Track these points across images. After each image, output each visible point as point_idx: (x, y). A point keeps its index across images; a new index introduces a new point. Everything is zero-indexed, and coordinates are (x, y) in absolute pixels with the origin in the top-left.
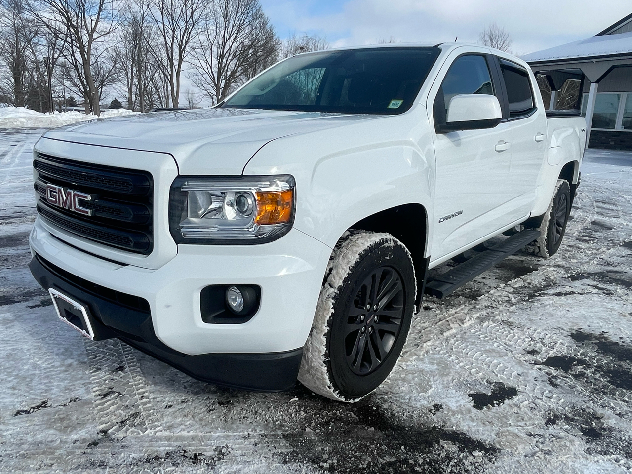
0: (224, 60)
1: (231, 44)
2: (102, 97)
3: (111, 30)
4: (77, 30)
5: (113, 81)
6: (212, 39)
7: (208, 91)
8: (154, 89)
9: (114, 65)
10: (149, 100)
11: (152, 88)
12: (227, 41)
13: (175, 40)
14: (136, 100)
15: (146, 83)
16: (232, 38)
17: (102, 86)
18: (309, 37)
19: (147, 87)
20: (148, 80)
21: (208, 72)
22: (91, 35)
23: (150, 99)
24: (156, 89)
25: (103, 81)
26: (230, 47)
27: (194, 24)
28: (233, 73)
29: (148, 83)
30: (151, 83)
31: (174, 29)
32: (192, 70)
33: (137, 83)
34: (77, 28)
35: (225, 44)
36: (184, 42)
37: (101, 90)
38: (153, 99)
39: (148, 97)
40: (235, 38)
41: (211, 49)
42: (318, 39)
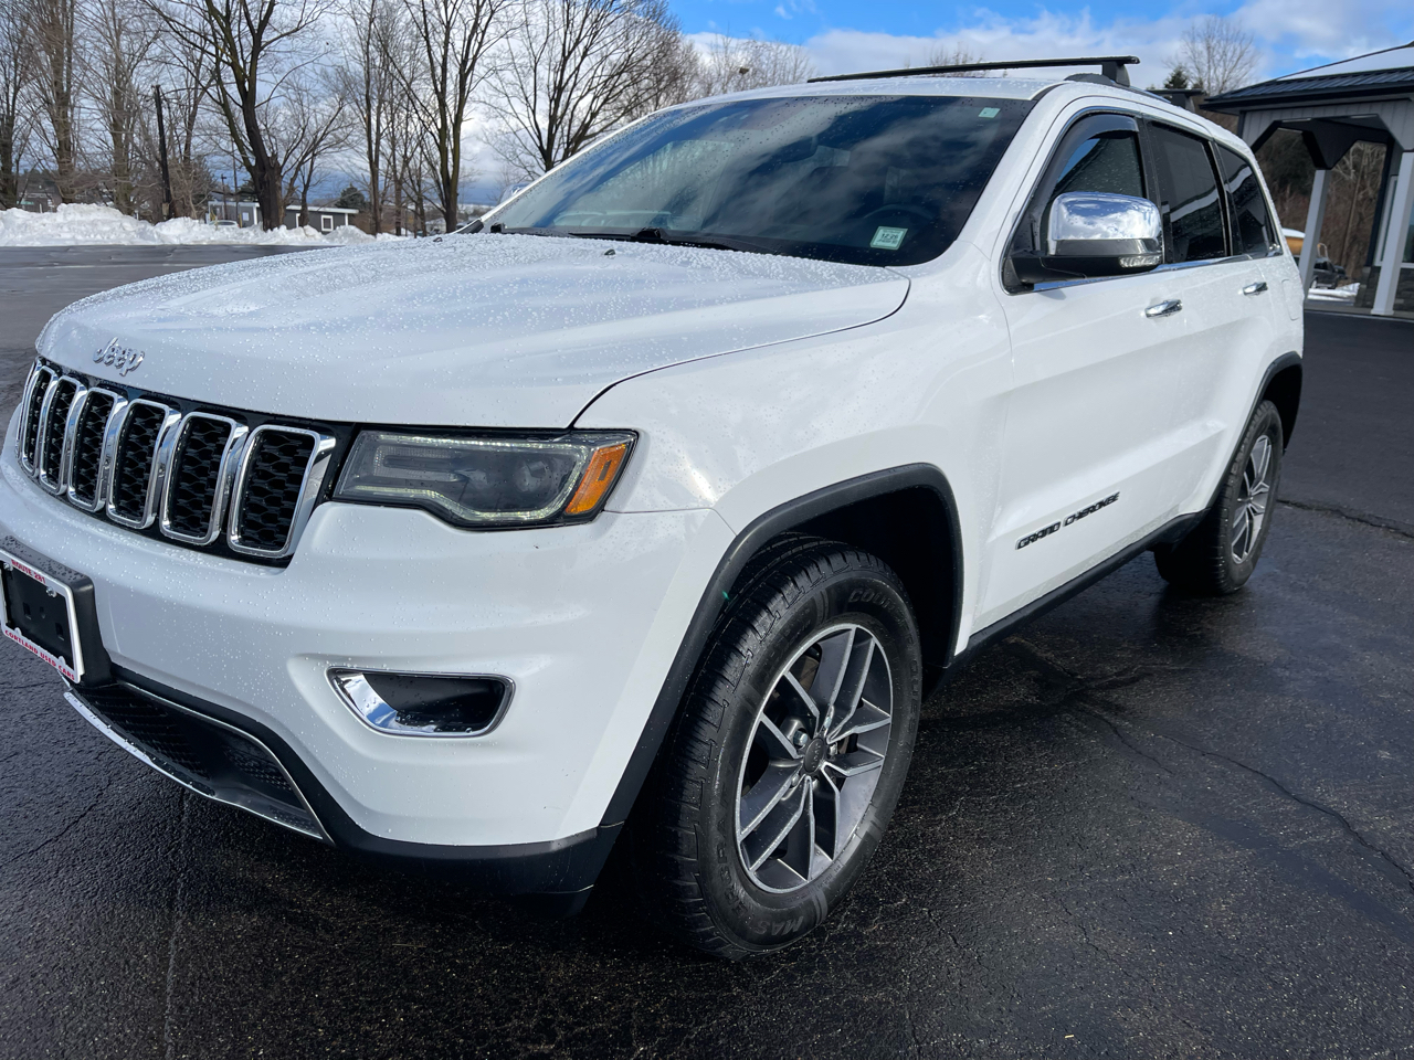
0: (564, 98)
1: (579, 60)
2: (313, 181)
3: (303, 23)
4: (229, 24)
5: (338, 143)
6: (536, 48)
7: (529, 169)
8: (425, 163)
9: (340, 109)
10: (414, 189)
11: (421, 162)
12: (570, 53)
13: (450, 52)
14: (386, 188)
15: (409, 150)
16: (581, 47)
17: (314, 155)
18: (760, 44)
20: (414, 144)
21: (528, 124)
22: (257, 36)
23: (417, 188)
24: (430, 163)
25: (316, 144)
26: (578, 69)
27: (493, 12)
28: (585, 126)
29: (413, 153)
30: (419, 149)
31: (448, 23)
33: (389, 151)
34: (227, 18)
35: (565, 59)
36: (471, 56)
38: (423, 187)
39: (412, 181)
40: (586, 49)
41: (535, 71)
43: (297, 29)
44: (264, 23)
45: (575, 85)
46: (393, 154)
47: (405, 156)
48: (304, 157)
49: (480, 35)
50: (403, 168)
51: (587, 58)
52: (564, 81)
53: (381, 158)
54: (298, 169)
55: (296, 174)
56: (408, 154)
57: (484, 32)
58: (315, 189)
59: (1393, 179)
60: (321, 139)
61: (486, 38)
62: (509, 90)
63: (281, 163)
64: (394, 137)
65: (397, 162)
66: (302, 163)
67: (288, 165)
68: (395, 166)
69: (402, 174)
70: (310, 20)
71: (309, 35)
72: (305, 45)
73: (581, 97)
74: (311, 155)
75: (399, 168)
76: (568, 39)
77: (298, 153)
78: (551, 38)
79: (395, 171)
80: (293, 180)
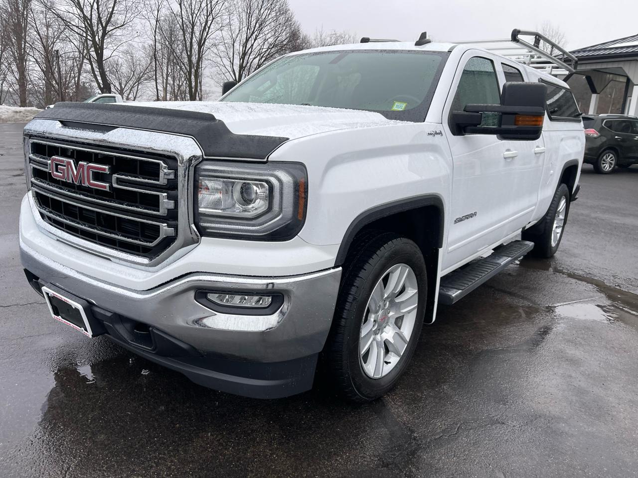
0: (246, 58)
1: (253, 41)
2: (138, 95)
3: (125, 23)
4: (91, 22)
5: (149, 78)
6: (234, 36)
9: (151, 63)
12: (249, 38)
13: (194, 37)
16: (254, 35)
17: (139, 84)
18: (338, 35)
19: (181, 86)
20: (183, 79)
21: (230, 70)
22: (104, 29)
25: (139, 79)
26: (252, 45)
30: (185, 82)
31: (193, 23)
32: (214, 69)
33: (172, 82)
35: (247, 40)
36: (203, 38)
37: (138, 87)
40: (257, 36)
41: (233, 45)
42: (347, 36)
43: (123, 25)
44: (108, 22)
45: (251, 52)
46: (174, 84)
47: (179, 85)
48: (134, 85)
49: (207, 29)
50: (178, 90)
51: (257, 41)
52: (247, 50)
53: (168, 85)
54: (131, 90)
55: (130, 92)
56: (180, 84)
57: (209, 28)
58: (139, 99)
59: (629, 99)
60: (142, 77)
61: (210, 31)
62: (222, 54)
63: (123, 87)
64: (174, 77)
65: (175, 88)
66: (133, 87)
67: (127, 88)
68: (174, 89)
69: (177, 93)
70: (129, 21)
71: (130, 28)
72: (128, 33)
73: (255, 58)
74: (137, 84)
75: (176, 91)
76: (248, 32)
77: (131, 83)
78: (241, 31)
79: (174, 91)
80: (129, 95)
